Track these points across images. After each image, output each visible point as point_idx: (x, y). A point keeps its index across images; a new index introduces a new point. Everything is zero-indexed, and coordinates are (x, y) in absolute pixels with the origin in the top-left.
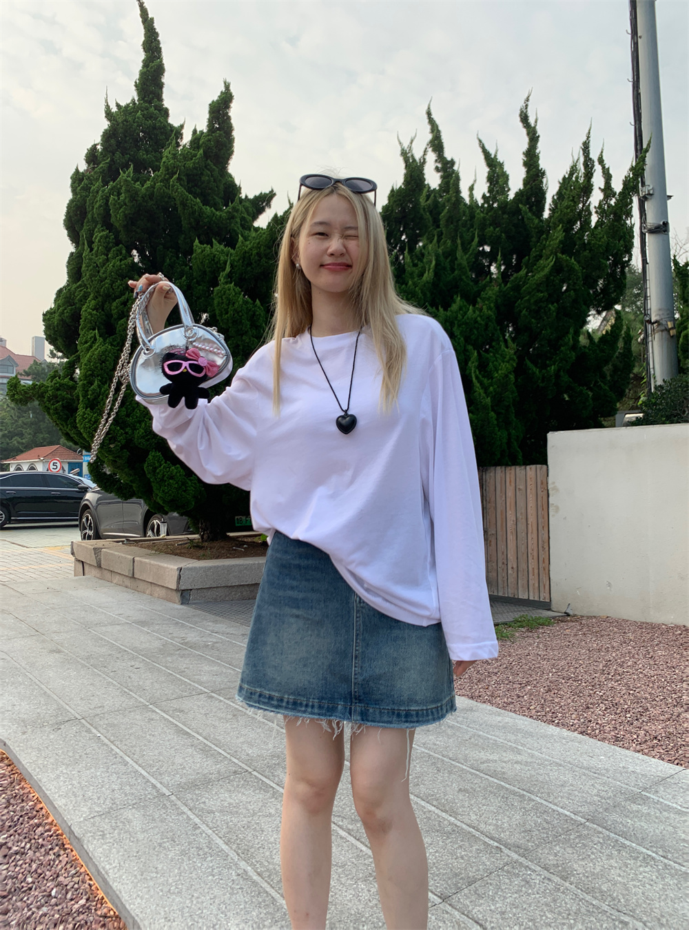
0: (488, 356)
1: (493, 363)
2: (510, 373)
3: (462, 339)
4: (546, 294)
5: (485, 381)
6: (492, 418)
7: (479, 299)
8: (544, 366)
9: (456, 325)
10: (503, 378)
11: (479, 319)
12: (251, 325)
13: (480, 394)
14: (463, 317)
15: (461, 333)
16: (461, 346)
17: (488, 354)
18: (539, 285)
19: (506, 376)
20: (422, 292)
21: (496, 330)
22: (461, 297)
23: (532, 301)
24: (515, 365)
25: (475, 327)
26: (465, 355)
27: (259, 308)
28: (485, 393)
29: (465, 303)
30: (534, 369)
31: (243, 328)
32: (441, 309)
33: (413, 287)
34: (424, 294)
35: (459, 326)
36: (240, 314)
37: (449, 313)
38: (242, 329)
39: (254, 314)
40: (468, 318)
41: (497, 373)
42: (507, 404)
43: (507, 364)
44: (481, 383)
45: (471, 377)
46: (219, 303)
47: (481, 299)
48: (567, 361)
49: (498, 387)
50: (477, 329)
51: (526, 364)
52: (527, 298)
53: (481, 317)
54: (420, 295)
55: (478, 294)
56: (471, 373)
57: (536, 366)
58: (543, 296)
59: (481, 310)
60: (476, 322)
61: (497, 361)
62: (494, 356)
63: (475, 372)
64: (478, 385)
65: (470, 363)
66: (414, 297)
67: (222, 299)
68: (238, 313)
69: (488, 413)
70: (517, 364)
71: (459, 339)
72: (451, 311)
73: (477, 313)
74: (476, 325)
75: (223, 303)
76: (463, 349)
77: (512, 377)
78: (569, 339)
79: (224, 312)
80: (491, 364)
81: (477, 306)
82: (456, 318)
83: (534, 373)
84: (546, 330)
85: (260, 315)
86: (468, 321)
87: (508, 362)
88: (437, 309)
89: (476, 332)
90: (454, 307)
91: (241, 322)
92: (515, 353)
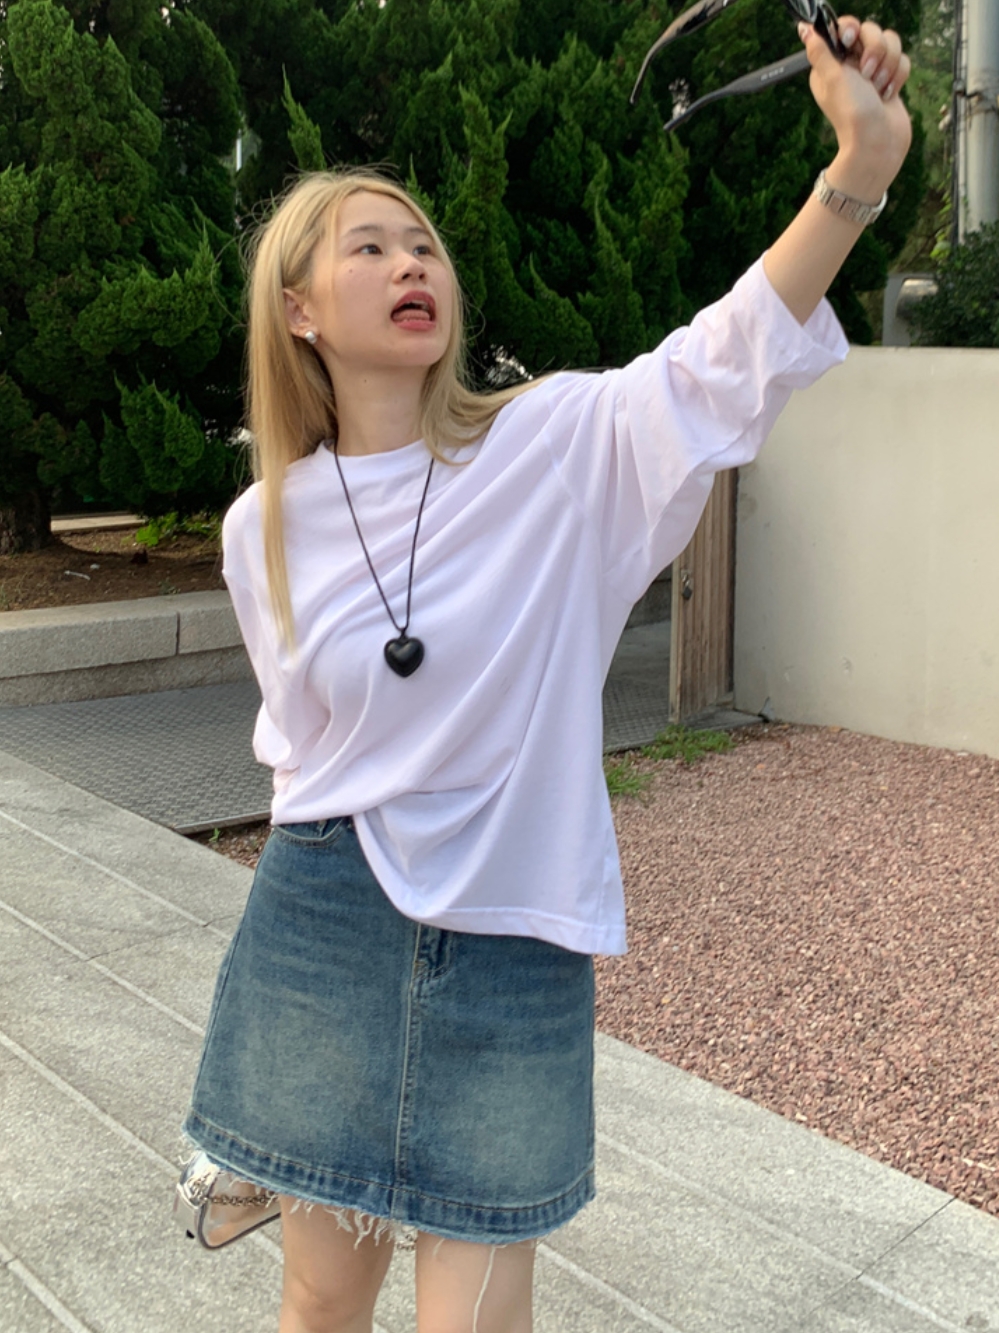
0: (633, 167)
1: (642, 181)
2: (675, 210)
3: (578, 129)
4: (756, 44)
5: (623, 221)
6: (633, 304)
7: (617, 46)
8: (747, 190)
9: (566, 100)
10: (660, 222)
11: (615, 89)
12: (96, 92)
13: (609, 254)
14: (582, 83)
15: (576, 115)
16: (574, 145)
17: (633, 161)
18: (742, 22)
19: (666, 216)
20: (497, 28)
21: (652, 111)
22: (580, 38)
23: (728, 55)
24: (684, 193)
25: (606, 106)
26: (583, 161)
27: (114, 56)
28: (622, 250)
29: (588, 52)
30: (726, 197)
31: (78, 100)
32: (536, 65)
33: (477, 16)
34: (502, 33)
35: (572, 101)
36: (69, 70)
37: (551, 75)
38: (73, 101)
39: (102, 71)
40: (592, 84)
41: (649, 208)
42: (666, 274)
43: (670, 192)
44: (613, 228)
45: (593, 216)
46: (18, 43)
47: (621, 44)
48: (792, 182)
49: (649, 238)
50: (612, 108)
51: (711, 184)
52: (717, 48)
53: (620, 84)
54: (493, 35)
55: (616, 34)
56: (591, 207)
57: (731, 189)
58: (751, 46)
59: (620, 70)
60: (609, 94)
61: (650, 177)
62: (645, 165)
63: (601, 204)
64: (608, 234)
65: (591, 185)
66: (481, 37)
67: (25, 35)
68: (63, 68)
69: (626, 295)
70: (690, 192)
71: (572, 128)
72: (556, 70)
73: (613, 75)
74: (610, 101)
75: (27, 44)
76: (579, 150)
77: (678, 219)
78: (800, 136)
79: (30, 65)
80: (637, 183)
81: (612, 62)
82: (568, 84)
83: (725, 204)
84: (753, 115)
85: (117, 71)
86: (591, 93)
87: (671, 186)
88: (529, 62)
89: (608, 115)
90: (565, 61)
91: (70, 87)
92: (687, 170)
